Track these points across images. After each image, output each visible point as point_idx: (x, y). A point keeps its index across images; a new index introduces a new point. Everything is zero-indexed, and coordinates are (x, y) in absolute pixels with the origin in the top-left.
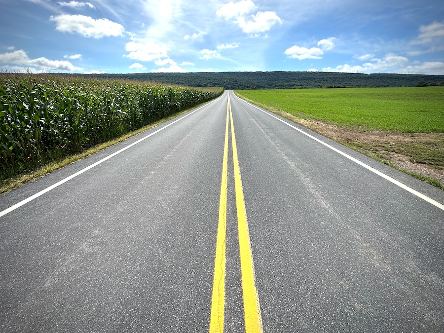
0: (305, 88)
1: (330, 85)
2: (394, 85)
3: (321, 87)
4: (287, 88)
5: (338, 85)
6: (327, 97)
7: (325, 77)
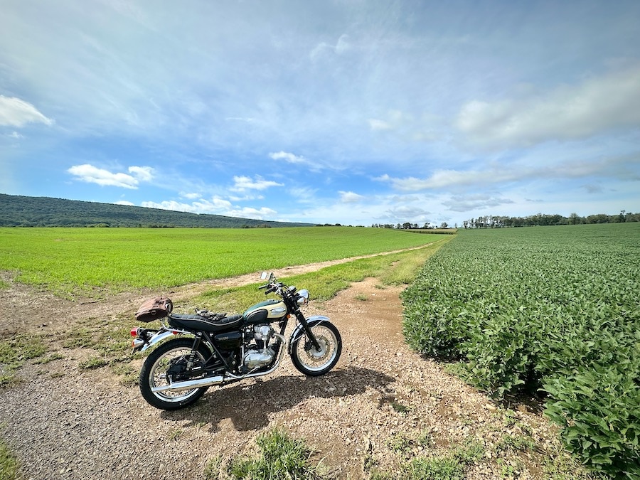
0: (114, 227)
1: (154, 224)
2: (225, 227)
3: (140, 226)
4: (77, 226)
5: (164, 225)
6: (136, 240)
7: (145, 213)
